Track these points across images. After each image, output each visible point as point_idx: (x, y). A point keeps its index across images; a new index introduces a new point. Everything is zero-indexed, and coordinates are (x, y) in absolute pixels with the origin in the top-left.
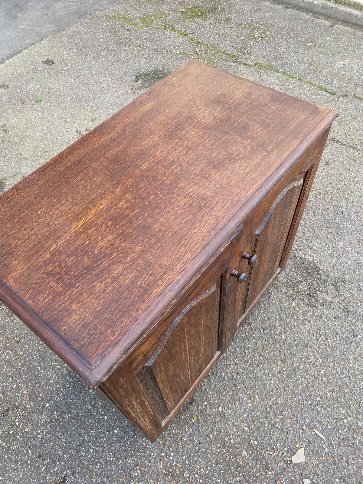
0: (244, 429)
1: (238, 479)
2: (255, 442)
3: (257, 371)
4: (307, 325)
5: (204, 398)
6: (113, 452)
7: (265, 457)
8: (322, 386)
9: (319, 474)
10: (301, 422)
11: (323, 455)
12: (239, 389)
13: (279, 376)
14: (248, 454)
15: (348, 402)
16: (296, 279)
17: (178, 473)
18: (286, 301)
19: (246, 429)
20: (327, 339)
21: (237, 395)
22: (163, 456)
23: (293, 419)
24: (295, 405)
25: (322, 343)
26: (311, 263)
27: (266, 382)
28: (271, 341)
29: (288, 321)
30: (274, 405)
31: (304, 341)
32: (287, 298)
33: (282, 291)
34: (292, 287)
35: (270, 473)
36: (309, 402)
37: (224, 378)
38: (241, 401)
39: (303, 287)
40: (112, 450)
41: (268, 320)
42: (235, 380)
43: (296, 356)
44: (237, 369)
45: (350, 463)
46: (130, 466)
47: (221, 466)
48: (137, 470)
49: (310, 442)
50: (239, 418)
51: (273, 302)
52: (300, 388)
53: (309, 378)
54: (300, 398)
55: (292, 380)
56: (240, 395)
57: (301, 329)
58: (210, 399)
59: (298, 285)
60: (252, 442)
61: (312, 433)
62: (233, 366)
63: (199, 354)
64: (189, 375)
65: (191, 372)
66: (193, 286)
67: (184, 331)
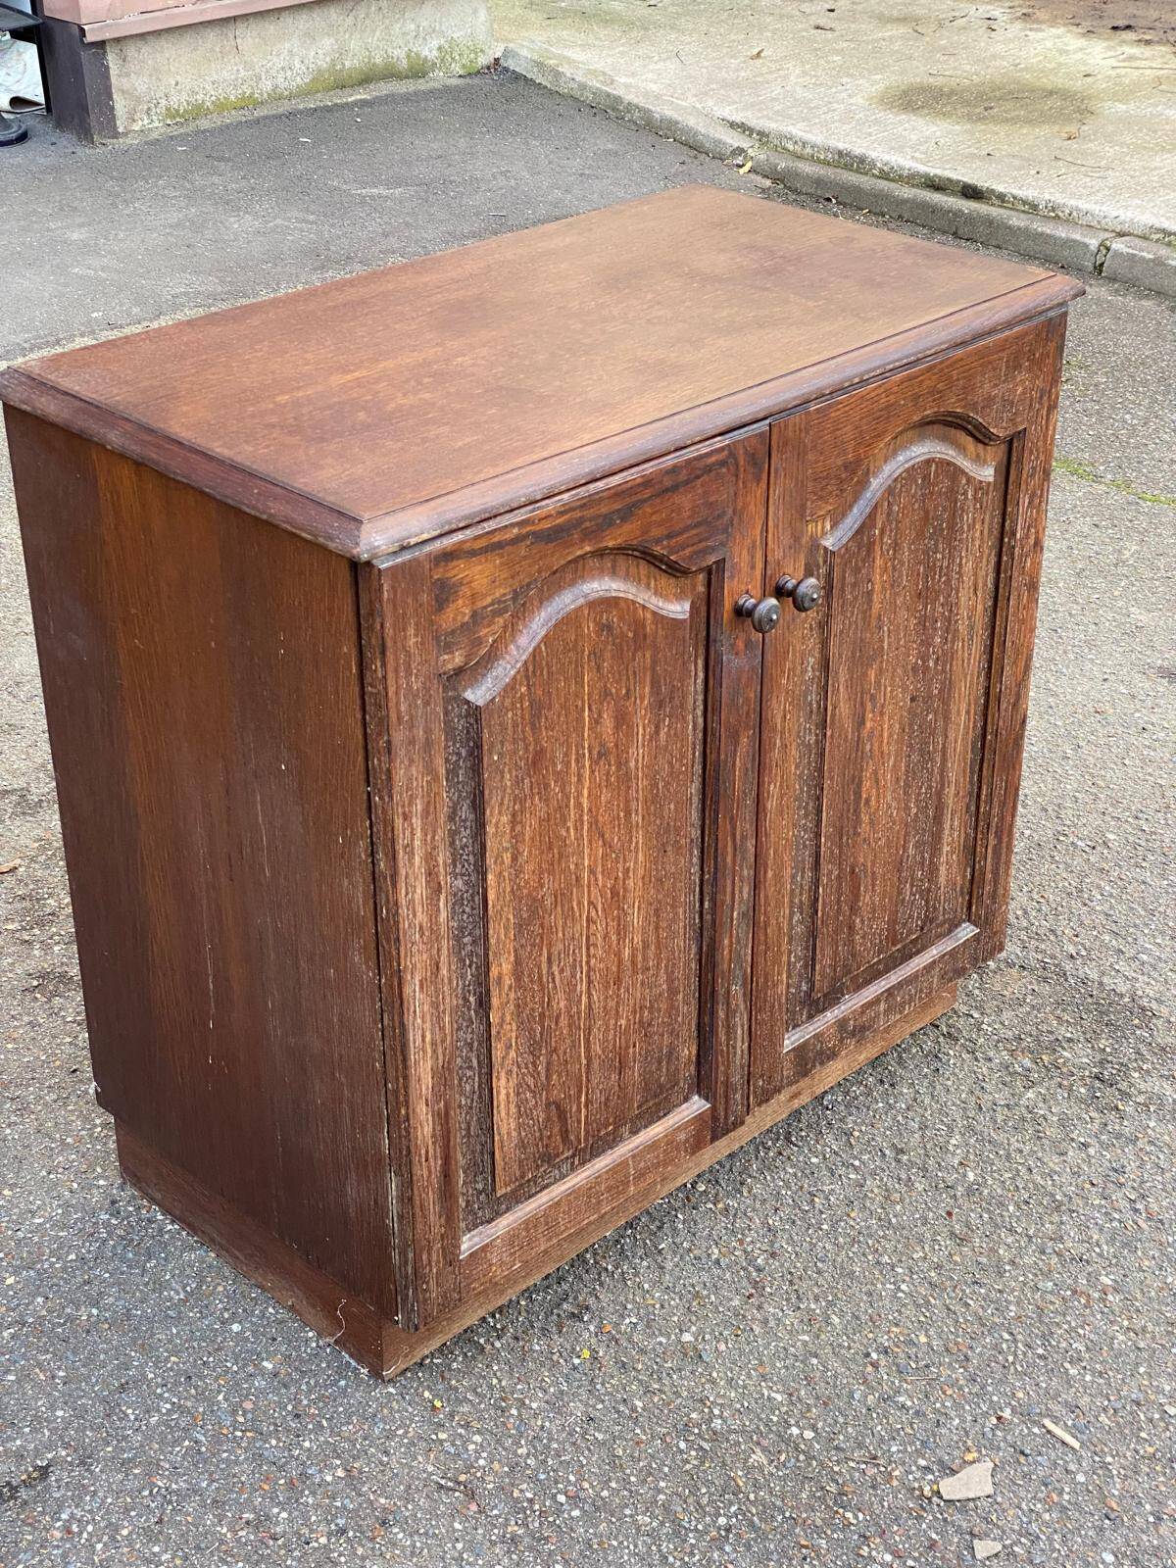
0: (770, 1400)
1: (723, 1520)
2: (806, 1433)
3: (851, 1255)
4: (1070, 1153)
5: (629, 1306)
6: (249, 1416)
7: (840, 1473)
8: (1098, 1317)
10: (995, 1398)
11: (1067, 1490)
12: (771, 1294)
13: (933, 1274)
14: (772, 1461)
16: (1052, 1033)
17: (490, 1486)
18: (1000, 1086)
19: (779, 1397)
20: (1143, 1197)
21: (760, 1307)
22: (440, 1442)
23: (967, 1390)
24: (980, 1354)
25: (1123, 1204)
26: (1122, 996)
27: (879, 1286)
28: (920, 1182)
29: (1001, 1137)
30: (898, 1347)
31: (1053, 1195)
32: (1008, 1079)
33: (990, 1060)
34: (1032, 1053)
35: (850, 1514)
36: (1040, 1352)
37: (717, 1262)
38: (772, 1324)
39: (1080, 1056)
40: (247, 1411)
41: (920, 1128)
43: (1012, 1231)
44: (772, 1243)
45: (1165, 1517)
47: (662, 1484)
48: (334, 1468)
49: (1022, 1453)
50: (755, 1370)
51: (949, 1083)
52: (1012, 1314)
53: (1051, 1293)
54: (1006, 1336)
55: (983, 1291)
56: (771, 1310)
57: (1043, 1163)
58: (651, 1309)
59: (1059, 1049)
60: (795, 1431)
61: (1036, 1430)
62: (756, 1232)
63: (622, 931)
64: (579, 1013)
65: (590, 1007)
66: (617, 493)
67: (583, 685)
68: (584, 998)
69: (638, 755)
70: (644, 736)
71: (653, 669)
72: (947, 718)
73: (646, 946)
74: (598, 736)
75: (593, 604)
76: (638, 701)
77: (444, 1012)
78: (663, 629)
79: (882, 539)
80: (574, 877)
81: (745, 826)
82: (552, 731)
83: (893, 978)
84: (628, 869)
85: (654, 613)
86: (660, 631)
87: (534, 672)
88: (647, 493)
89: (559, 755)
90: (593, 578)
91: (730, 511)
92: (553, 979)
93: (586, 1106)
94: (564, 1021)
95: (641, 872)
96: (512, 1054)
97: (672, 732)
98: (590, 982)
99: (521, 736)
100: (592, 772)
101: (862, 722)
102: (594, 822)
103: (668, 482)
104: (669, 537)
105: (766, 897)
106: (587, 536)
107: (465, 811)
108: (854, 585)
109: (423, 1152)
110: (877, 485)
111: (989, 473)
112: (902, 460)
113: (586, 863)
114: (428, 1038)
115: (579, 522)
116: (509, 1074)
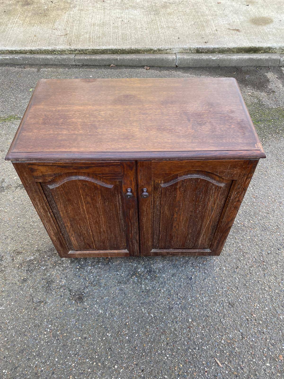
63: (100, 227)
64: (90, 235)
65: (93, 234)
66: (84, 164)
67: (80, 192)
68: (91, 233)
69: (99, 205)
70: (101, 203)
71: (101, 194)
72: (203, 221)
73: (107, 231)
74: (86, 200)
75: (80, 180)
76: (98, 198)
77: (54, 226)
79: (180, 189)
80: (84, 217)
81: (135, 221)
82: (72, 197)
83: (184, 251)
84: (100, 220)
85: (100, 185)
86: (103, 189)
87: (64, 187)
88: (93, 165)
89: (75, 201)
91: (122, 174)
92: (82, 229)
93: (95, 245)
94: (86, 234)
95: (103, 221)
96: (73, 235)
97: (109, 204)
99: (63, 195)
100: (86, 205)
101: (173, 215)
102: (88, 212)
103: (100, 165)
104: (103, 174)
105: (143, 232)
106: (75, 169)
108: (169, 195)
109: (54, 241)
110: (180, 179)
111: (222, 185)
112: (189, 177)
113: (87, 216)
114: (51, 229)
115: (72, 166)
116: (73, 237)
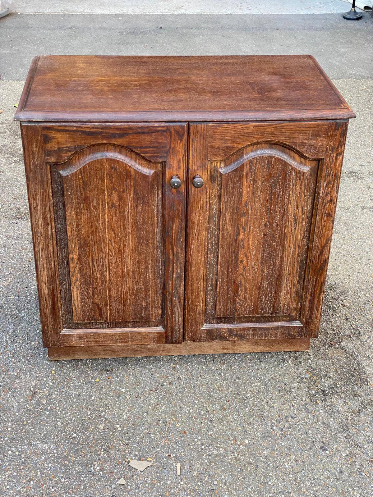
0: (123, 416)
1: (75, 435)
2: (120, 428)
3: (189, 395)
4: (285, 405)
5: (121, 376)
6: (16, 351)
7: (114, 443)
8: (231, 449)
9: (139, 488)
10: (175, 450)
12: (157, 393)
13: (203, 412)
14: (103, 429)
15: (239, 476)
16: (328, 372)
17: (39, 396)
18: (291, 378)
19: (125, 417)
20: (289, 428)
21: (150, 394)
22: (43, 380)
23: (171, 444)
24: (187, 438)
25: (280, 426)
27: (186, 407)
29: (271, 390)
30: (169, 423)
31: (264, 413)
32: (296, 377)
33: (298, 370)
34: (313, 374)
35: (103, 453)
36: (203, 447)
37: (155, 378)
38: (147, 400)
39: (327, 383)
40: (17, 350)
41: (252, 376)
42: (162, 385)
44: (174, 381)
46: (15, 367)
47: (74, 419)
48: (16, 372)
49: (163, 467)
50: (129, 407)
51: (278, 369)
52: (209, 434)
53: (228, 435)
54: (200, 438)
56: (152, 396)
57: (274, 404)
58: (125, 380)
59: (323, 378)
60: (118, 426)
61: (174, 464)
63: (123, 263)
64: (106, 281)
65: (110, 280)
66: (118, 128)
67: (104, 183)
68: (107, 277)
69: (128, 211)
70: (131, 206)
71: (135, 187)
72: (283, 246)
73: (134, 271)
74: (111, 200)
75: (108, 160)
76: (128, 195)
77: (51, 260)
78: (139, 175)
79: (247, 177)
80: (102, 239)
81: (179, 248)
82: (92, 192)
83: (258, 325)
84: (125, 245)
85: (135, 170)
86: (137, 176)
87: (84, 172)
88: (130, 132)
89: (95, 201)
90: (111, 152)
91: (168, 147)
92: (95, 267)
93: (110, 310)
94: (99, 281)
95: (131, 248)
96: (78, 283)
97: (144, 209)
98: (109, 273)
99: (79, 190)
100: (109, 210)
101: (238, 234)
102: (110, 226)
103: (139, 130)
104: (141, 147)
105: (192, 276)
106: (104, 138)
107: (61, 205)
108: (233, 188)
109: (44, 297)
110: (246, 158)
111: (306, 169)
112: (259, 153)
113: (107, 237)
114: (45, 265)
115: (101, 133)
116: (77, 288)
